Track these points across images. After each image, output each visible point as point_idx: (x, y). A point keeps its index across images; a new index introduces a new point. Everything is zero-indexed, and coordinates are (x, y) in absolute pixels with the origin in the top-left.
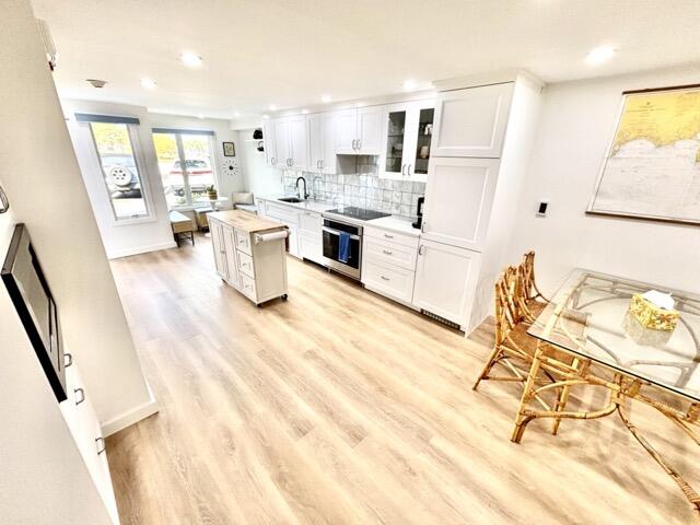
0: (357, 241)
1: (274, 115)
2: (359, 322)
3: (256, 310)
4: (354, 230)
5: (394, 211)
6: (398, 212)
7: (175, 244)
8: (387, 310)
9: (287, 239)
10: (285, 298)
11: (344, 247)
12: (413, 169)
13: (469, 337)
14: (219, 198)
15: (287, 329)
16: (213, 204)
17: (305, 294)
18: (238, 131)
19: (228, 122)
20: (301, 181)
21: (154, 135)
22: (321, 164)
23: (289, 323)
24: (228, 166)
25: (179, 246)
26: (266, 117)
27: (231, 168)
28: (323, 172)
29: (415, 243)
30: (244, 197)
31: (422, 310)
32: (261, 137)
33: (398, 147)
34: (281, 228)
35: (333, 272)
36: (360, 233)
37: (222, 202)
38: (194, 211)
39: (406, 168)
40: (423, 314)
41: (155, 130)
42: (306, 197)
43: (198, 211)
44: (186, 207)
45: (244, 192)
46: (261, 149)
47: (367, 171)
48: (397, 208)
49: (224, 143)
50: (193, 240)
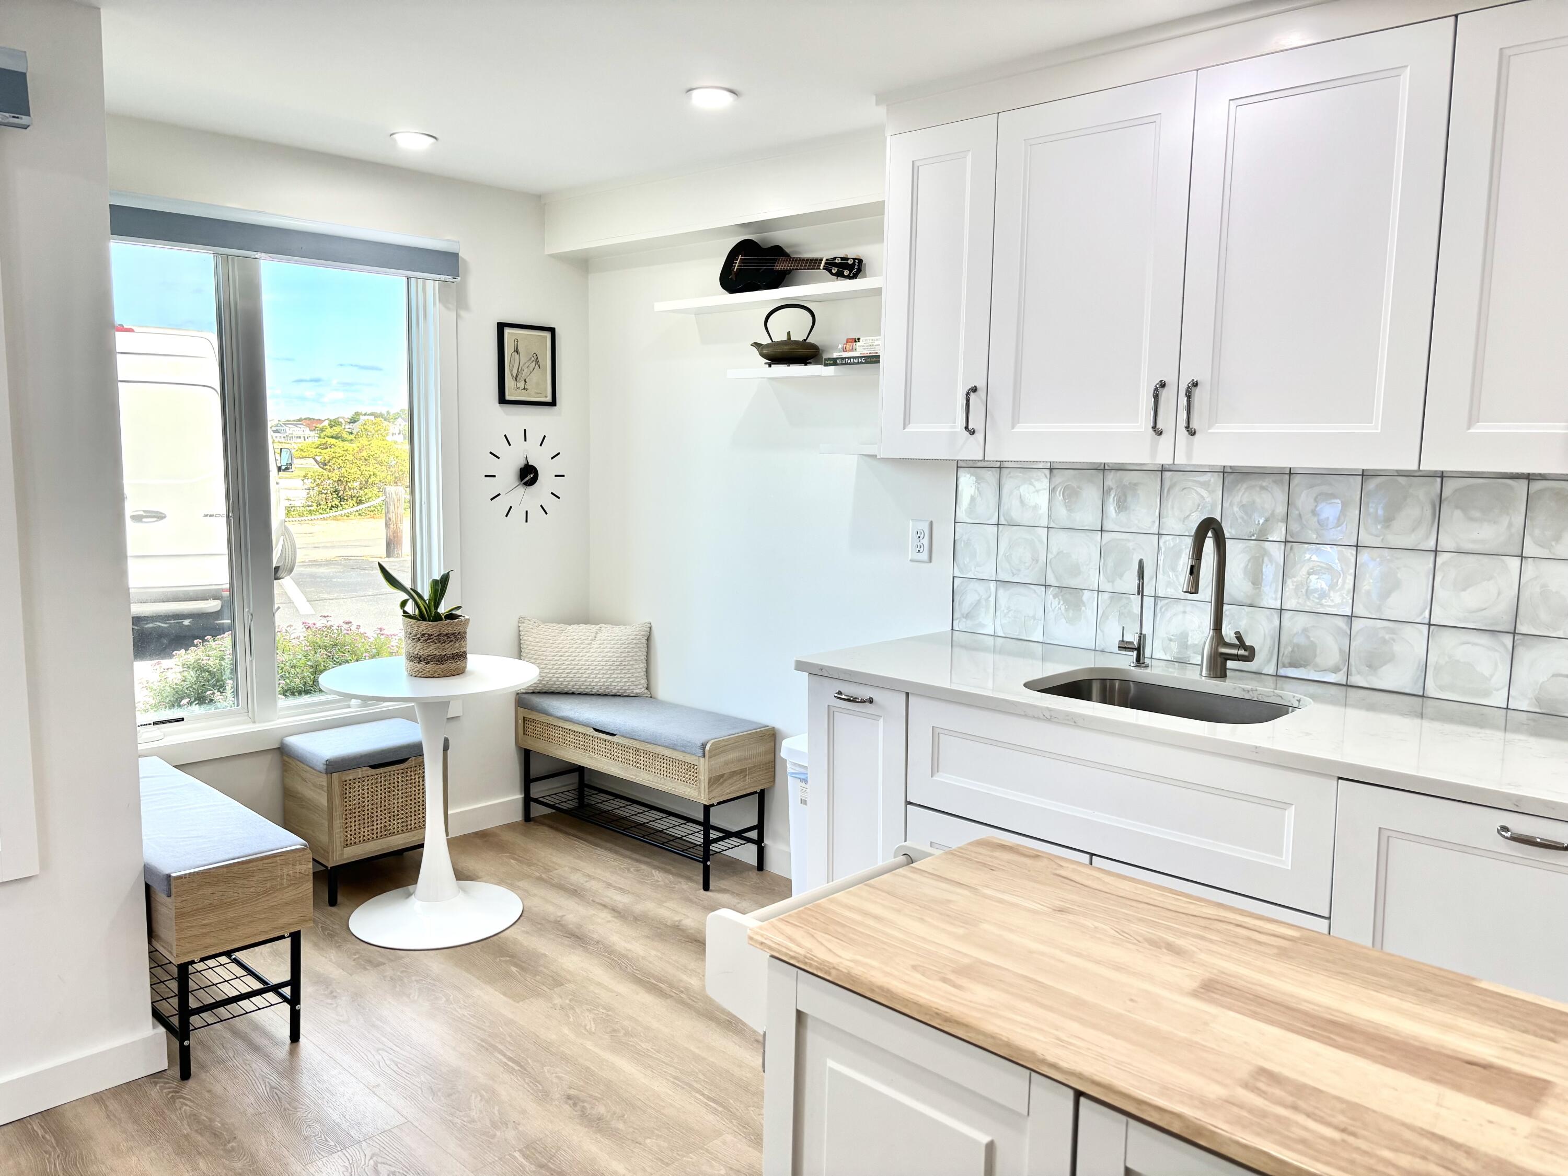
14: (475, 667)
24: (512, 462)
27: (528, 475)
30: (595, 653)
43: (318, 753)
49: (501, 327)
50: (294, 1001)
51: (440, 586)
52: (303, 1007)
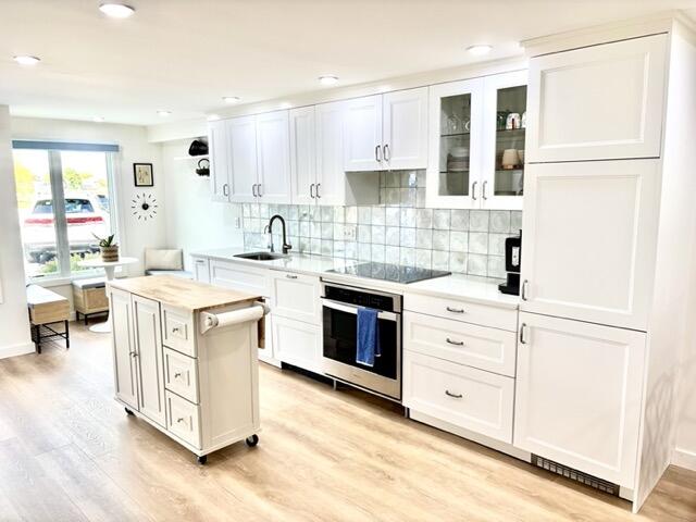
0: (393, 324)
1: (231, 114)
2: (410, 487)
3: (197, 470)
4: (385, 302)
5: (454, 267)
6: (463, 268)
7: (32, 347)
8: (463, 461)
9: (261, 323)
10: (252, 443)
11: (366, 336)
12: (491, 188)
13: (641, 511)
14: (121, 259)
15: (265, 506)
16: (109, 270)
17: (293, 434)
18: (161, 144)
19: (145, 129)
20: (277, 221)
21: (16, 152)
22: (316, 190)
23: (267, 495)
24: (140, 203)
25: (39, 350)
26: (214, 117)
27: (145, 207)
28: (321, 202)
29: (510, 321)
30: (167, 258)
31: (534, 457)
32: (205, 152)
33: (460, 153)
34: (252, 302)
35: (344, 389)
36: (396, 307)
37: (128, 266)
38: (72, 285)
39: (478, 188)
40: (538, 466)
41: (18, 145)
42: (285, 251)
43: (79, 284)
44: (56, 277)
45: (167, 248)
46: (204, 172)
47: (398, 199)
48: (461, 261)
49: (135, 165)
50: (67, 337)
51: (111, 239)
52: (70, 339)
